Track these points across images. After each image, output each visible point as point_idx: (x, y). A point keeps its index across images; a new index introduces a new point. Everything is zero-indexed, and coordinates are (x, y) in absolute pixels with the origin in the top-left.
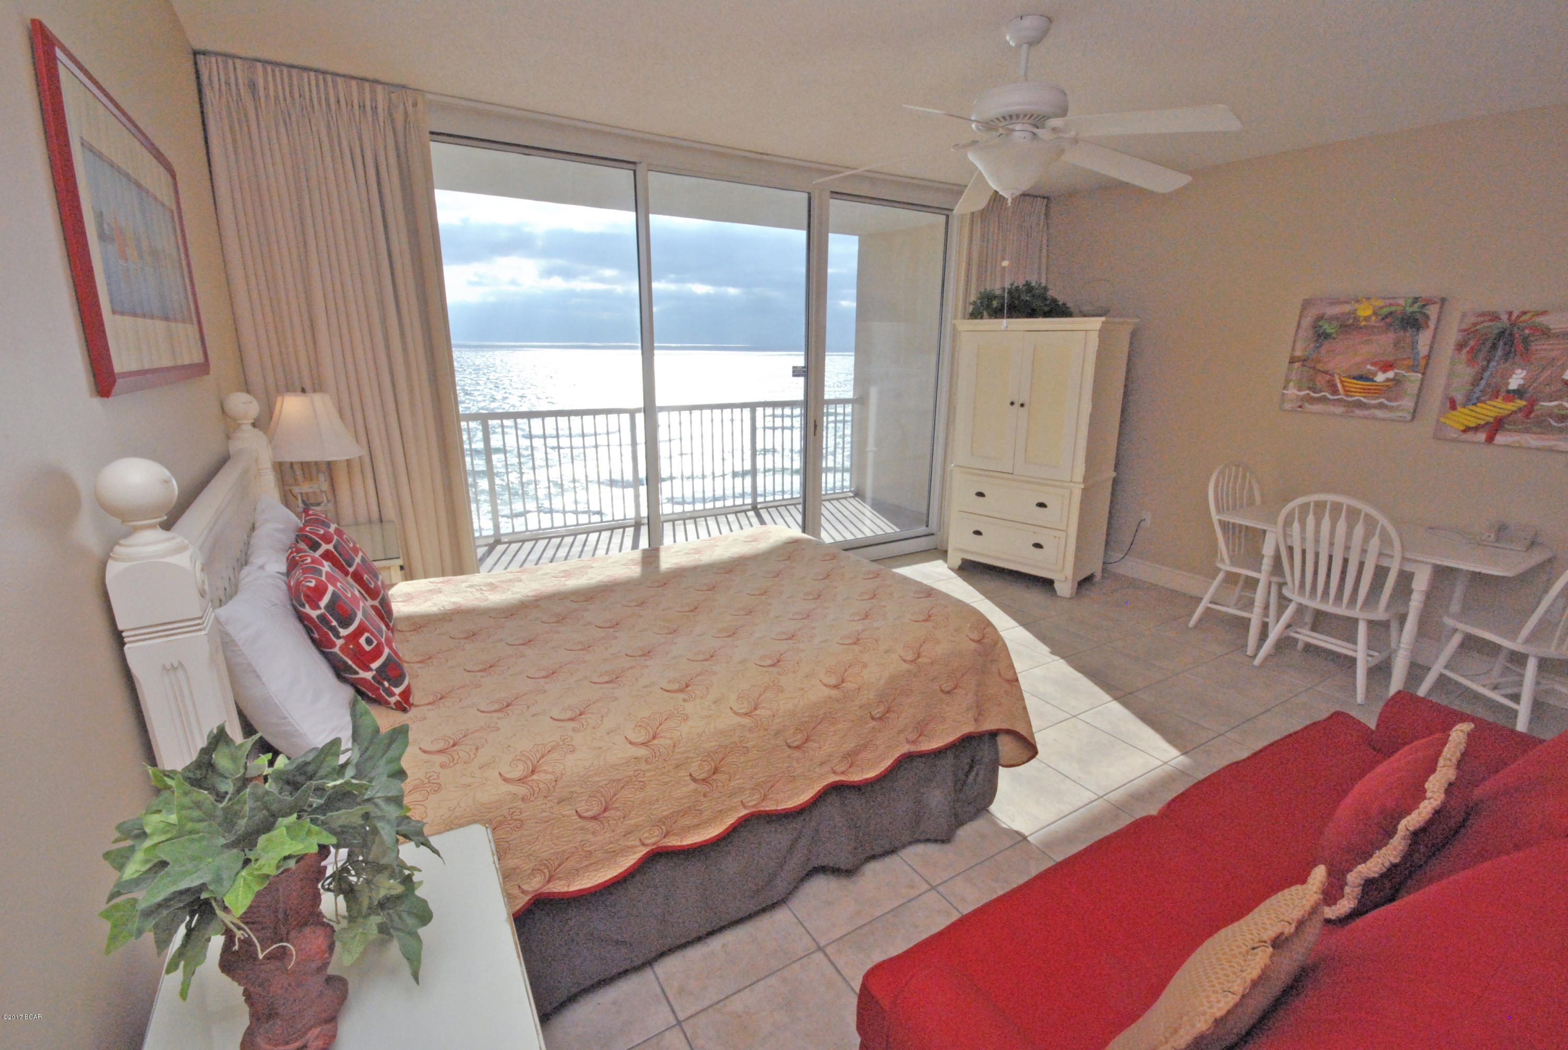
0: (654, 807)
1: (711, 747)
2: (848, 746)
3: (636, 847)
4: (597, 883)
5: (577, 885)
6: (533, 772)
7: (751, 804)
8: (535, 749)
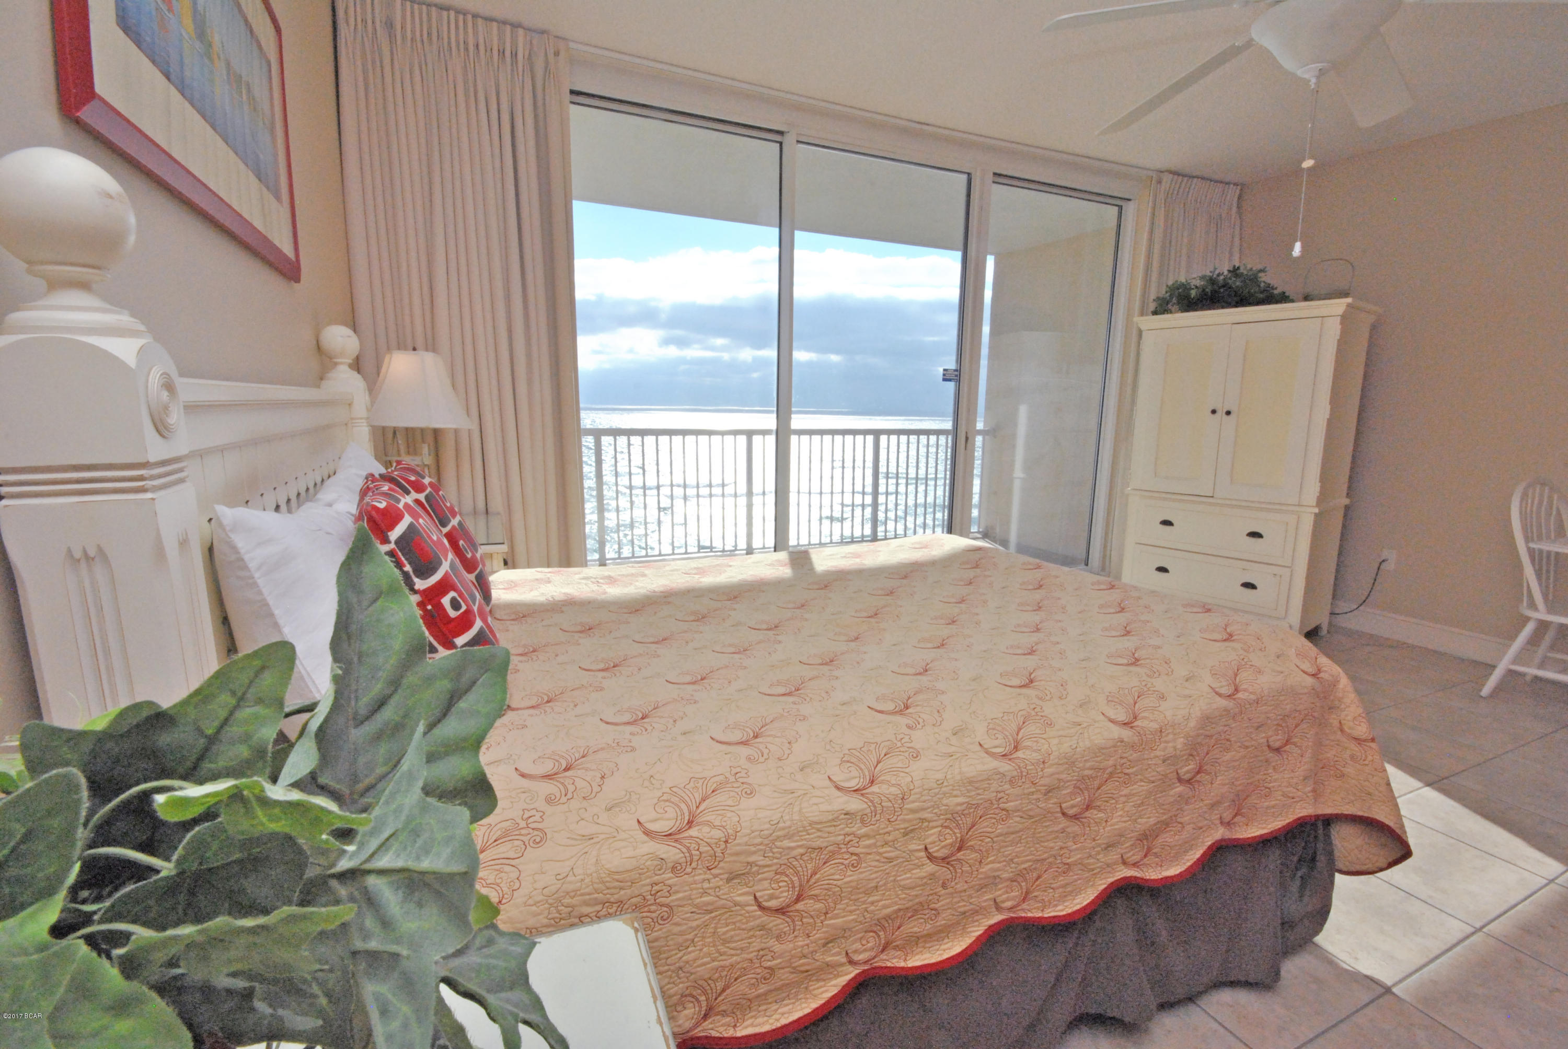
0: (871, 899)
1: (958, 804)
2: (1149, 820)
3: (842, 965)
4: (779, 1025)
5: (746, 1027)
6: (690, 823)
7: (1009, 904)
8: (692, 784)
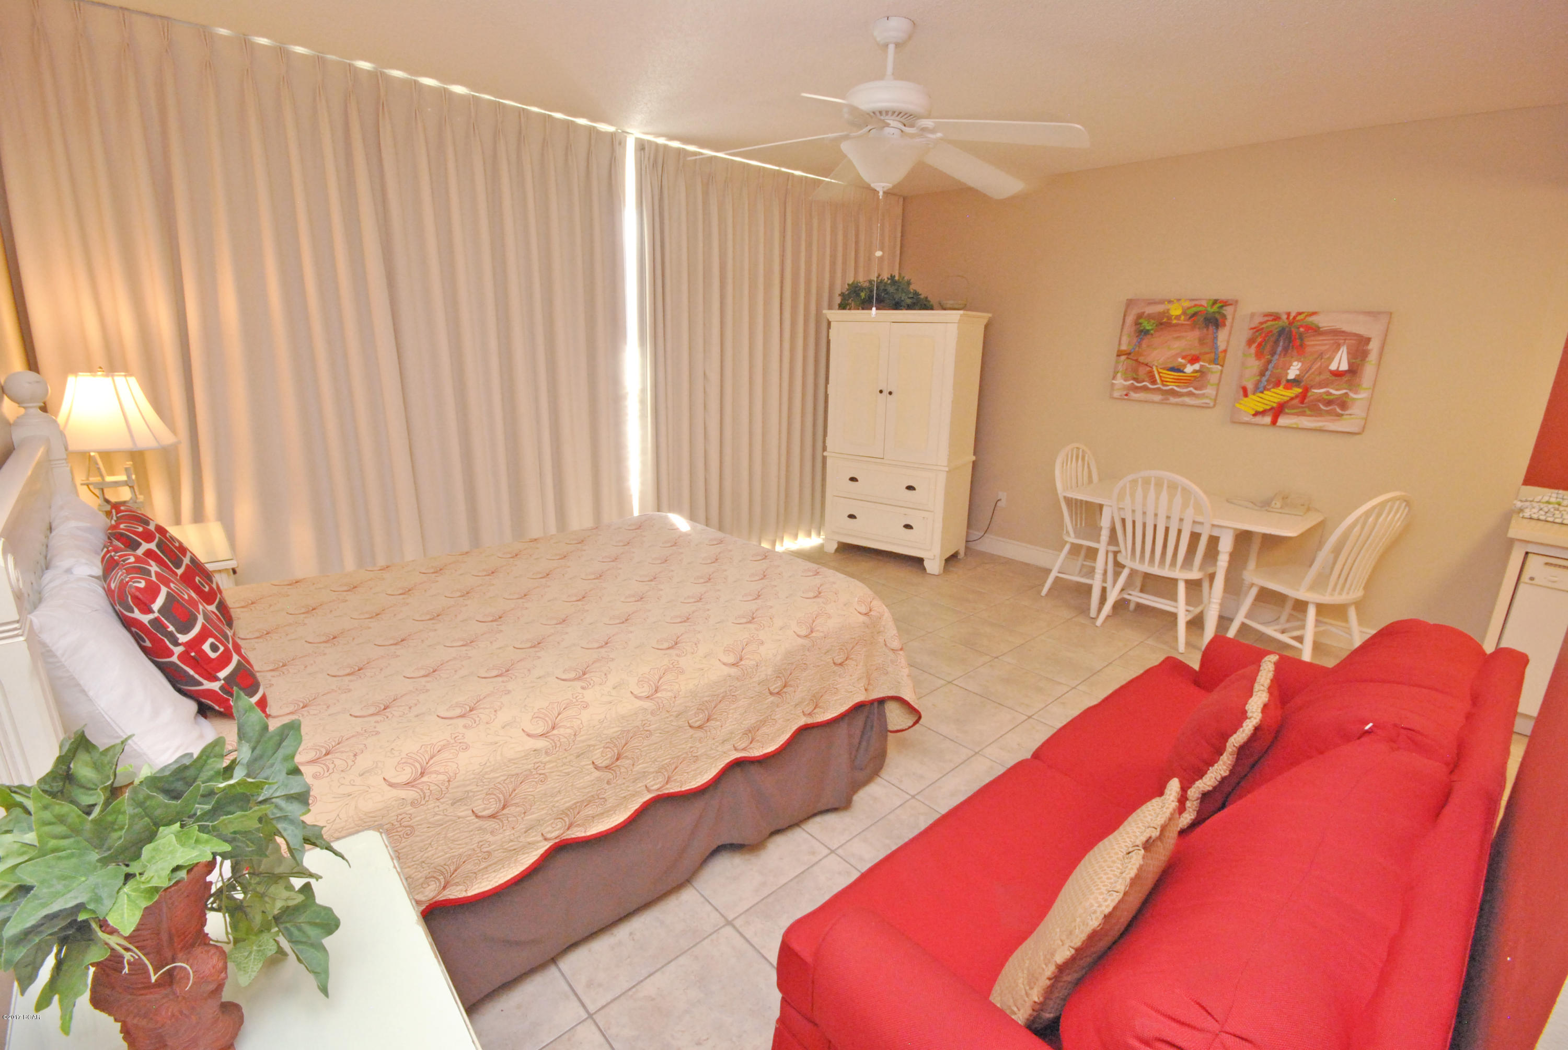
0: (556, 799)
1: (614, 732)
2: (751, 720)
3: (538, 842)
4: (497, 884)
5: (475, 889)
6: (422, 774)
7: (656, 787)
8: (423, 749)
